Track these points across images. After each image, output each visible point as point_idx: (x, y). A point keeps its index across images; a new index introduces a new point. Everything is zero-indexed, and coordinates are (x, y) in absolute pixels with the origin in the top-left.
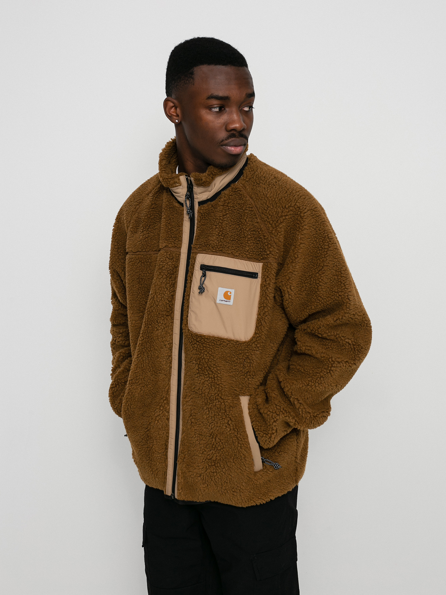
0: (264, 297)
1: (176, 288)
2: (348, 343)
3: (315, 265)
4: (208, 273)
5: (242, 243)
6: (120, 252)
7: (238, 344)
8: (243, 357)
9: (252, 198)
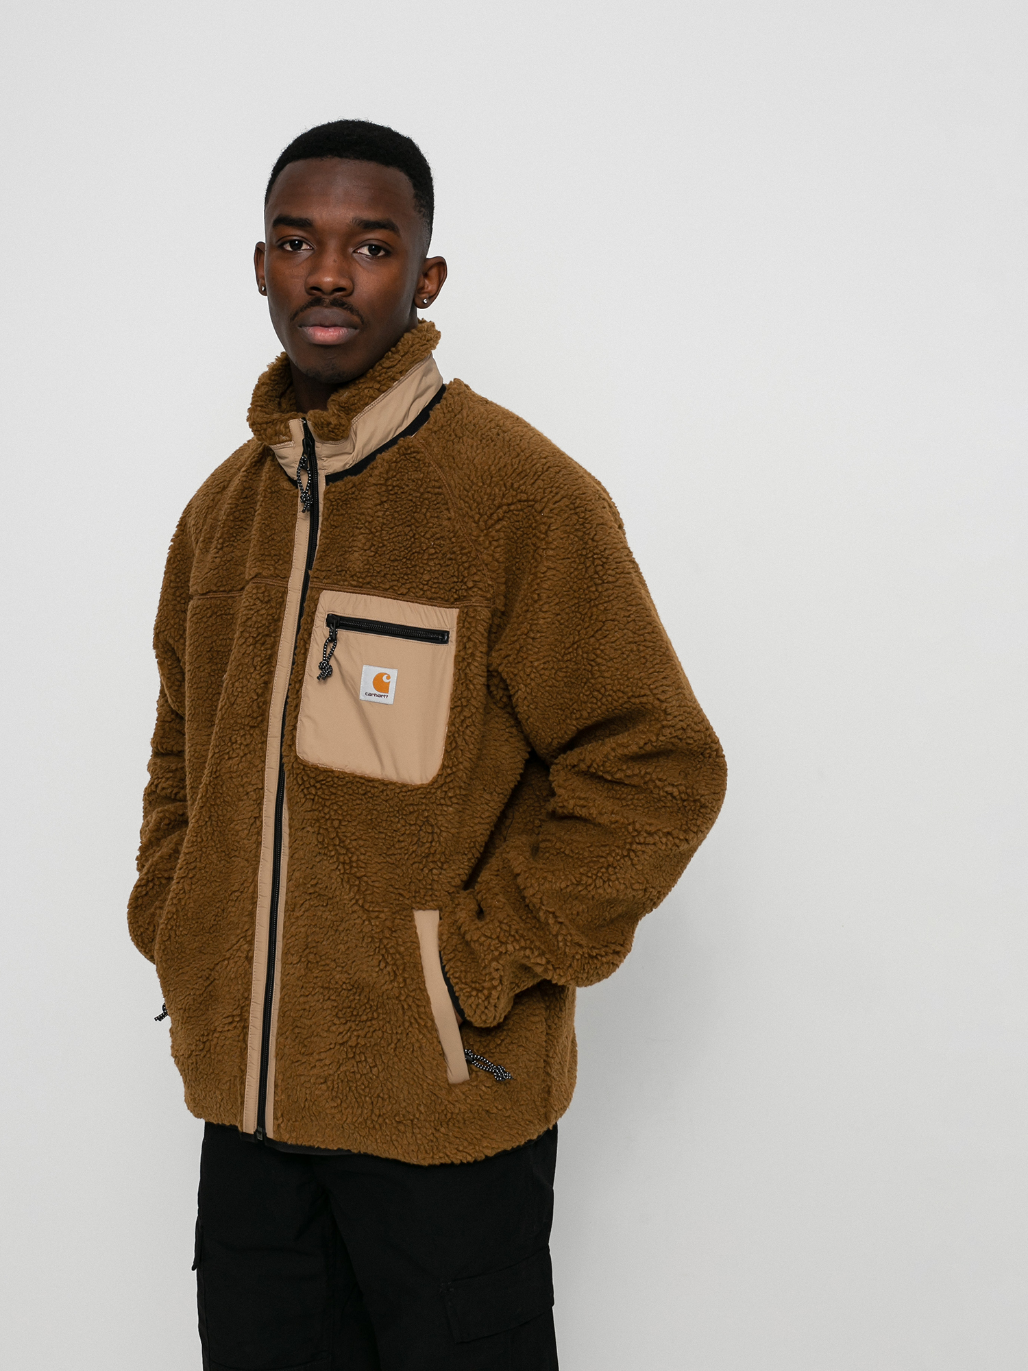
0: (462, 684)
1: (274, 667)
2: (671, 794)
3: (587, 619)
4: (342, 634)
5: (415, 566)
6: (179, 596)
7: (406, 792)
8: (416, 821)
9: (441, 467)
